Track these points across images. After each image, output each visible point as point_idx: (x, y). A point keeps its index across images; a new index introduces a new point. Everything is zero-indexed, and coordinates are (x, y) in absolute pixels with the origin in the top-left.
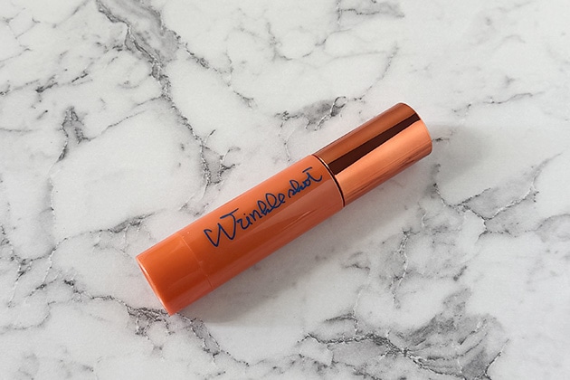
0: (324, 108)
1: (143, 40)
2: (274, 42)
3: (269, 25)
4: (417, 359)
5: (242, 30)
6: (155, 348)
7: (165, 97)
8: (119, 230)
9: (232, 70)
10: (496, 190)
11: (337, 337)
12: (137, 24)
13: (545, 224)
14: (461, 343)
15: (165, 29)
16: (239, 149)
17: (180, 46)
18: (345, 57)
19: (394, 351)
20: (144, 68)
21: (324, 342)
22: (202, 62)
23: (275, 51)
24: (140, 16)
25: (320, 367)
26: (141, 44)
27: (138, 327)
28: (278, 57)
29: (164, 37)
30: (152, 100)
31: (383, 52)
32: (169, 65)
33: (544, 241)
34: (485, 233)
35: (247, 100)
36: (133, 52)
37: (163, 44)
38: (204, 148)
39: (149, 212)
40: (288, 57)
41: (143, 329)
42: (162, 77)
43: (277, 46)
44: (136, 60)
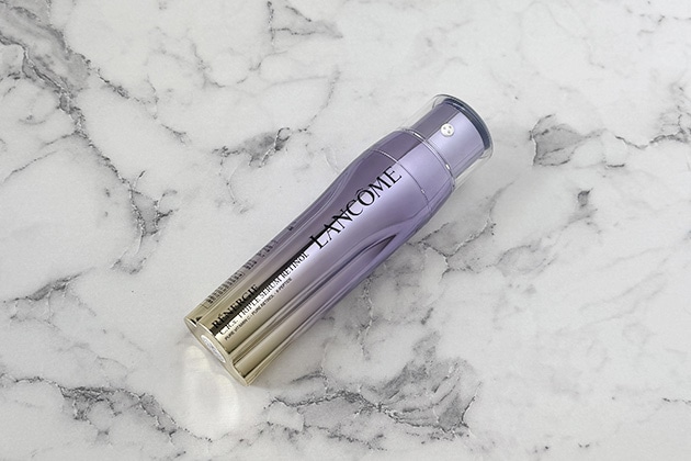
0: (267, 141)
1: (45, 65)
2: (202, 66)
3: (194, 47)
4: (392, 413)
5: (164, 52)
6: (99, 433)
7: (79, 134)
8: (40, 295)
9: (157, 100)
10: (454, 224)
11: (307, 399)
12: (36, 47)
13: (505, 257)
14: (435, 391)
15: (70, 51)
16: (175, 192)
17: (91, 72)
18: (284, 83)
19: (369, 407)
20: (50, 100)
21: (293, 405)
22: (120, 91)
23: (205, 77)
24: (38, 36)
25: (291, 434)
26: (42, 70)
27: (75, 411)
28: (209, 84)
29: (71, 61)
30: (64, 137)
31: (324, 77)
32: (80, 95)
33: (505, 275)
34: (448, 271)
35: (179, 135)
36: (34, 81)
37: (71, 71)
38: (135, 193)
39: (75, 272)
40: (220, 83)
41: (82, 413)
42: (73, 110)
43: (207, 71)
44: (38, 90)
